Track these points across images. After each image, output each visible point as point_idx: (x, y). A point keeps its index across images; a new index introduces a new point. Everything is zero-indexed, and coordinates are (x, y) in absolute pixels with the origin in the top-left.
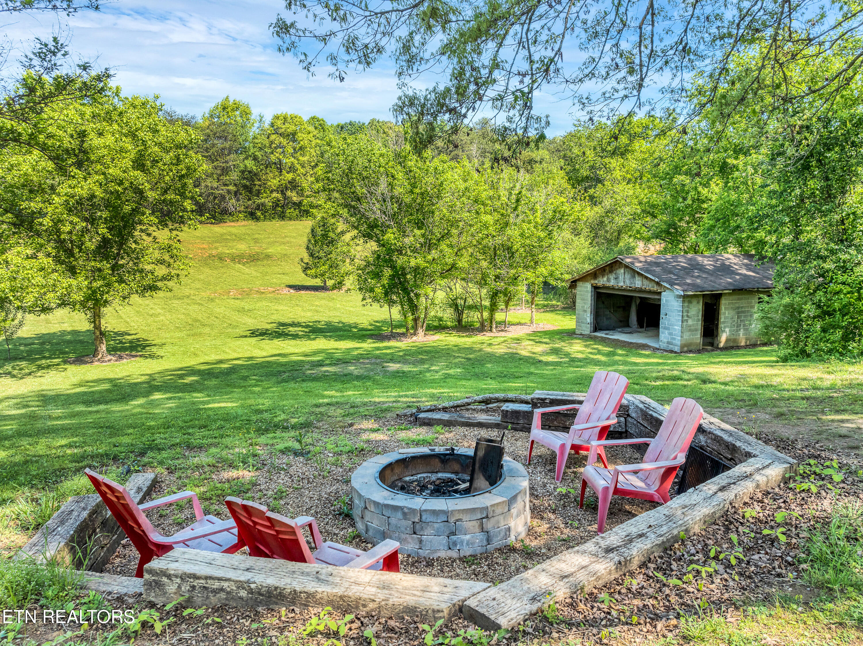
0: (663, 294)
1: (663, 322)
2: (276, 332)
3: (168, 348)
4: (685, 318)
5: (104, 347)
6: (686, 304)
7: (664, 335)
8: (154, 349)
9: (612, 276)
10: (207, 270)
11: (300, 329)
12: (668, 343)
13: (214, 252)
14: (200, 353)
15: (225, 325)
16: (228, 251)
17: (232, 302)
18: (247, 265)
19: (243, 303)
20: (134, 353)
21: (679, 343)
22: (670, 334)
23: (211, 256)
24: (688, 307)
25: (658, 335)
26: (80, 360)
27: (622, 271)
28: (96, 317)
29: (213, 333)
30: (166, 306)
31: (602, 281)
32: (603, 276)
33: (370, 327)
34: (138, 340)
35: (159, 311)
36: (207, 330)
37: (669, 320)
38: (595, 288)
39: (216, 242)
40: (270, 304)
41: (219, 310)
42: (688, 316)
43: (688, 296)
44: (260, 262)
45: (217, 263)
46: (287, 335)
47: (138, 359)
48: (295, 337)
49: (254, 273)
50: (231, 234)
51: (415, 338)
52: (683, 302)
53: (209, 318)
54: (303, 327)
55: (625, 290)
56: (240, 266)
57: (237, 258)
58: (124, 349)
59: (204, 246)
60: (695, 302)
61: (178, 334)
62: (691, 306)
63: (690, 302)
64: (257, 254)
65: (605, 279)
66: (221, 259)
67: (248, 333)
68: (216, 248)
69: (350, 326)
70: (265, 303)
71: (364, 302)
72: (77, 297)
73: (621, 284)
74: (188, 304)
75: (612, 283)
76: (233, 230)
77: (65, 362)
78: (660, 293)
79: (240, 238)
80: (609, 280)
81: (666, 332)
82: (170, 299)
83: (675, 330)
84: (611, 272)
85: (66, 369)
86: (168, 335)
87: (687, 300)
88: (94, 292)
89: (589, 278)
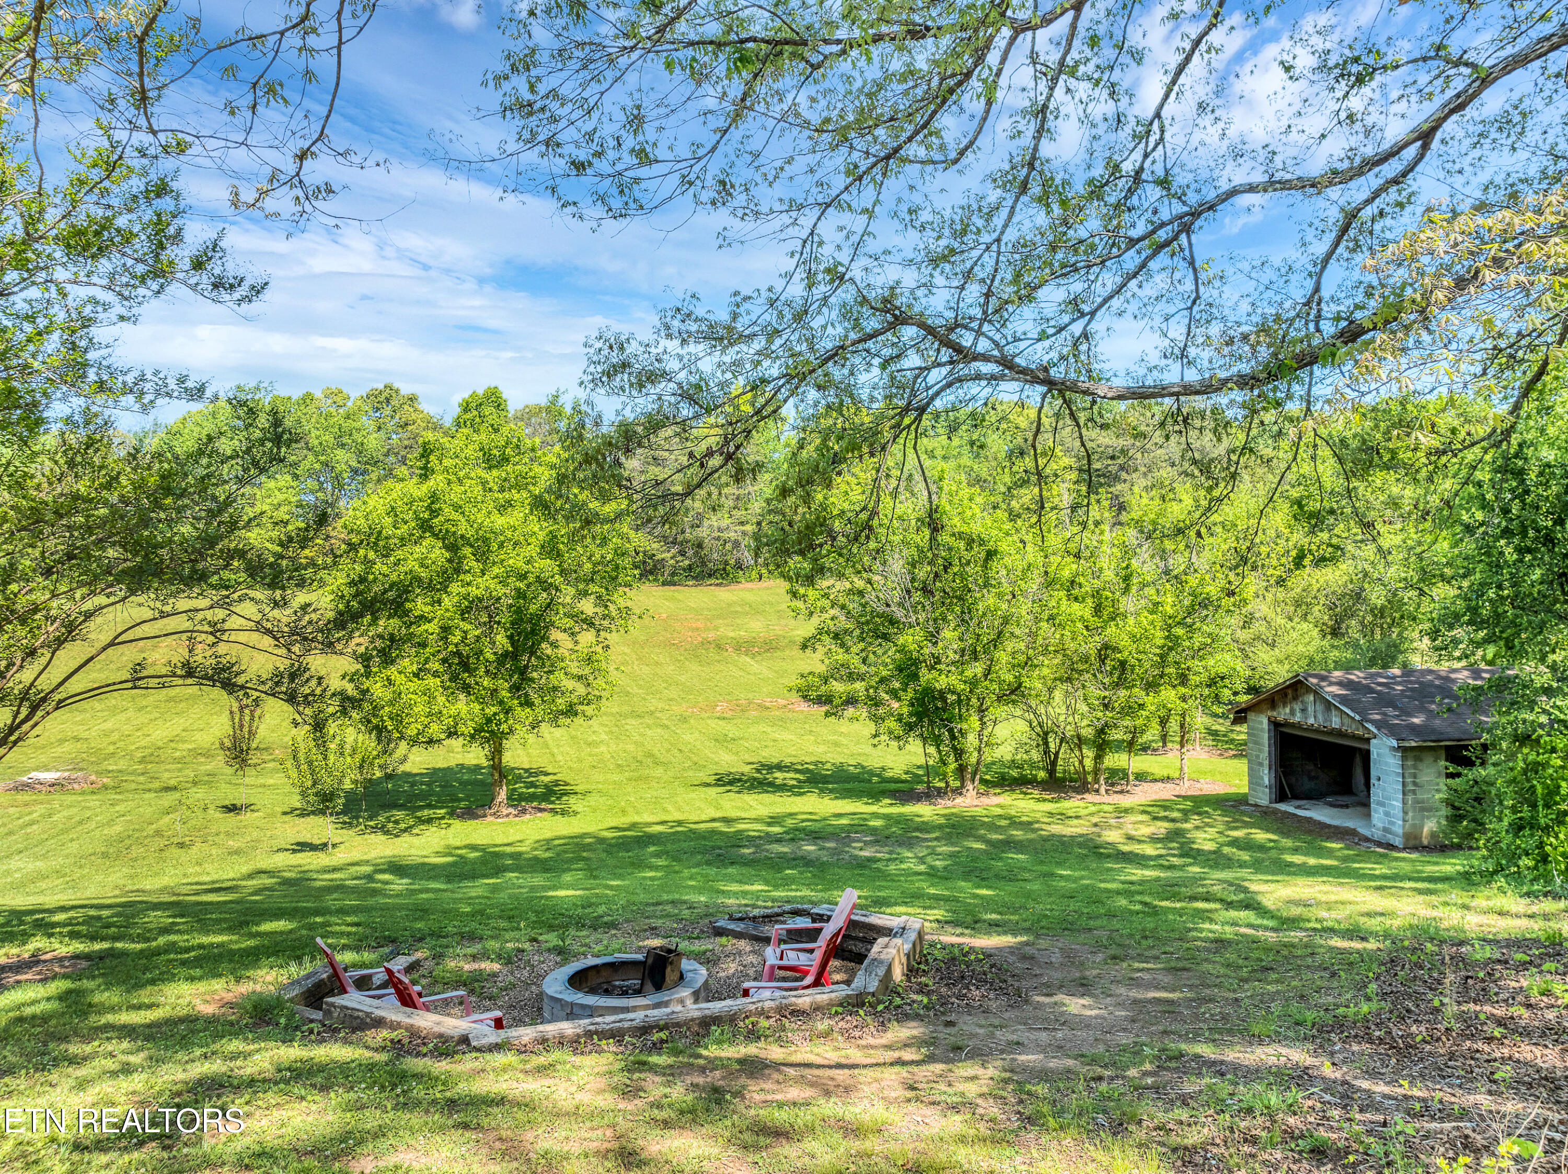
0: (1373, 741)
1: (1376, 793)
2: (755, 779)
3: (592, 800)
4: (1411, 787)
5: (503, 795)
6: (1410, 763)
7: (1378, 816)
8: (572, 800)
9: (1297, 707)
10: (694, 667)
11: (792, 775)
12: (1385, 830)
13: (711, 635)
14: (630, 809)
15: (689, 763)
16: (732, 634)
17: (712, 723)
18: (759, 658)
19: (729, 727)
20: (543, 805)
21: (1400, 831)
22: (1387, 814)
23: (705, 643)
24: (1415, 767)
25: (1369, 815)
26: (470, 814)
27: (1312, 698)
28: (497, 752)
29: (665, 778)
30: (615, 729)
31: (1283, 714)
32: (1284, 706)
33: (904, 777)
34: (556, 783)
35: (604, 737)
36: (659, 771)
37: (1384, 790)
38: (1276, 725)
39: (719, 617)
40: (769, 730)
41: (689, 737)
42: (1415, 784)
43: (1412, 749)
44: (779, 653)
45: (713, 654)
46: (771, 784)
47: (545, 815)
48: (781, 788)
49: (765, 672)
50: (743, 603)
51: (959, 800)
52: (1404, 758)
53: (668, 751)
54: (797, 771)
55: (1317, 731)
56: (748, 659)
57: (745, 647)
58: (532, 798)
59: (699, 624)
60: (1428, 759)
61: (616, 777)
62: (1421, 765)
63: (1418, 759)
64: (777, 638)
65: (1288, 710)
66: (719, 647)
67: (711, 780)
68: (716, 629)
69: (872, 773)
70: (763, 727)
71: (875, 741)
72: (467, 728)
73: (1311, 721)
74: (649, 727)
75: (1298, 718)
76: (749, 597)
77: (452, 814)
78: (1368, 740)
79: (756, 611)
80: (1292, 713)
81: (1381, 809)
82: (626, 717)
83: (1394, 807)
84: (1295, 698)
85: (449, 825)
86: (601, 778)
87: (1409, 754)
88: (489, 721)
89: (1264, 706)
